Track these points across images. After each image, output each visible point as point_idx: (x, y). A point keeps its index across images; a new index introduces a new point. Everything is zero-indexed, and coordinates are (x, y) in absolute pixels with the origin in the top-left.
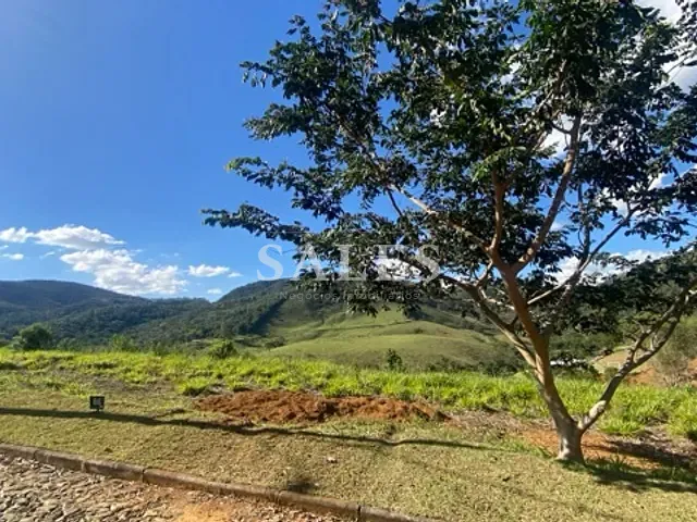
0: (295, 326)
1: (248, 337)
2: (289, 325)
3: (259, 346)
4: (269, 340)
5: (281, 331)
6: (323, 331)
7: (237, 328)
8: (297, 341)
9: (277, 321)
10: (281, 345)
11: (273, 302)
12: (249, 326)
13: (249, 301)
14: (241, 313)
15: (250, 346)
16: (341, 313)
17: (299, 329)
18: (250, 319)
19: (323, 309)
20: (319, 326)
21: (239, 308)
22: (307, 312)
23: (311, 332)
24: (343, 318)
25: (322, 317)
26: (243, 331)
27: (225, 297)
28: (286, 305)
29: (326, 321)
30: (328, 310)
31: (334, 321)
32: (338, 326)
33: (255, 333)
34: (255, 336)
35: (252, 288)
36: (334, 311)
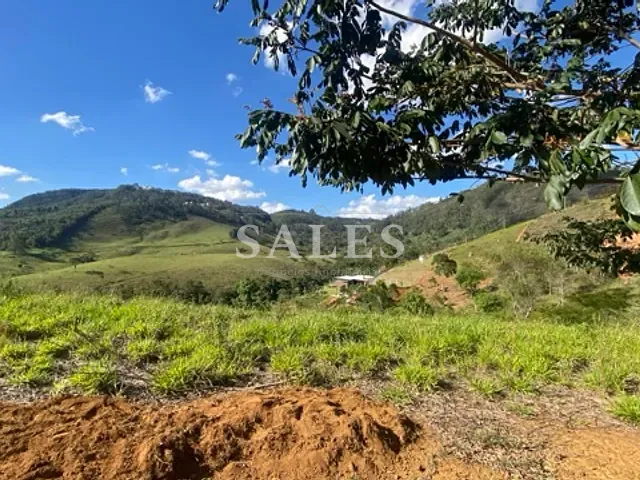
0: (108, 241)
1: (46, 251)
2: (100, 240)
3: (63, 261)
4: (75, 255)
5: (90, 246)
6: (142, 248)
7: (31, 239)
8: (110, 257)
9: (86, 235)
10: (92, 260)
11: (81, 214)
12: (49, 239)
13: (49, 210)
14: (38, 223)
15: (50, 261)
16: (163, 231)
17: (114, 244)
18: (52, 229)
19: (142, 225)
20: (136, 242)
21: (35, 217)
22: (124, 227)
23: (128, 248)
24: (165, 236)
25: (141, 234)
26: (41, 243)
27: (16, 204)
28: (97, 218)
29: (146, 238)
30: (148, 227)
31: (155, 238)
32: (158, 243)
33: (58, 247)
34: (58, 250)
35: (52, 196)
36: (155, 229)
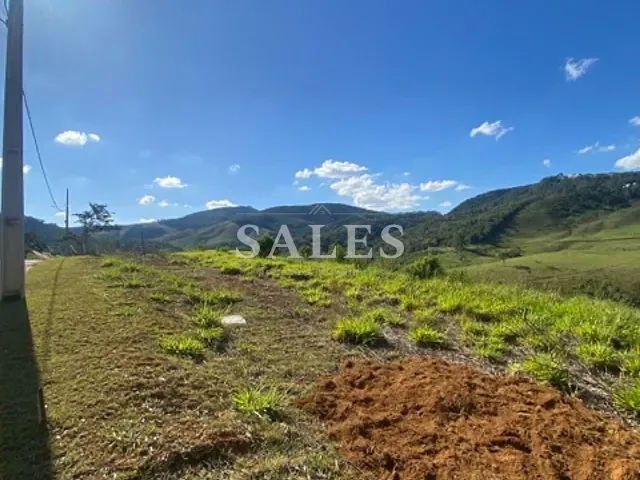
0: (532, 237)
1: (480, 247)
2: (525, 236)
3: (494, 256)
4: (503, 251)
5: (516, 241)
6: (572, 242)
7: (468, 238)
8: (536, 253)
9: (513, 232)
10: (518, 255)
11: (507, 212)
12: (481, 237)
13: (481, 212)
14: (472, 223)
15: (483, 255)
16: (597, 222)
17: (539, 240)
18: (483, 228)
19: (570, 218)
20: (563, 237)
21: (469, 219)
22: (549, 221)
23: (556, 243)
24: (599, 228)
25: (568, 228)
26: (475, 240)
27: (455, 210)
28: (521, 215)
29: (575, 231)
30: (577, 219)
31: (586, 231)
32: (590, 237)
33: (488, 243)
34: (488, 246)
35: (481, 199)
36: (585, 220)
